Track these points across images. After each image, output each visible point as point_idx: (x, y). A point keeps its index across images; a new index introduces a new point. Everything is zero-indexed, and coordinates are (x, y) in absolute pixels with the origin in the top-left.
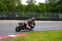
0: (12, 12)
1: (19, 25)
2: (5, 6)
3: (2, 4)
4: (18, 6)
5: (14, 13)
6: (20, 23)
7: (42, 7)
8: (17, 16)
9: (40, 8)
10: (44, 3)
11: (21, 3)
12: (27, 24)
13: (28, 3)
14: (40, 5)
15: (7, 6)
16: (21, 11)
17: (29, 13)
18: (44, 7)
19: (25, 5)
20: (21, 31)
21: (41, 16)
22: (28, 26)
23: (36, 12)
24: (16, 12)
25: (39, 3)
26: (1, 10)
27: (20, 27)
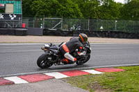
2: (77, 5)
3: (70, 2)
4: (105, 6)
5: (95, 21)
8: (102, 28)
16: (112, 17)
20: (53, 66)
24: (100, 18)
26: (67, 15)
27: (50, 58)
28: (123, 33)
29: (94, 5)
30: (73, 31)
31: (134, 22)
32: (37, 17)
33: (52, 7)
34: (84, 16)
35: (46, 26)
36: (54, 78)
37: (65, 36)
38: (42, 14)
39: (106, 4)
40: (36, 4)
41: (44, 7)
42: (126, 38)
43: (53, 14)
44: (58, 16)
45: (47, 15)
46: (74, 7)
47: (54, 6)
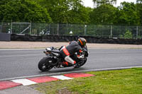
0: (60, 23)
1: (47, 54)
2: (46, 9)
3: (39, 6)
4: (74, 11)
5: (65, 26)
6: (48, 51)
7: (130, 13)
8: (71, 32)
9: (125, 15)
10: (135, 3)
11: (81, 3)
12: (67, 53)
13: (98, 3)
14: (124, 9)
15: (50, 11)
16: (82, 22)
17: (100, 26)
18: (135, 13)
19: (90, 9)
21: (128, 34)
22: (68, 59)
23: (115, 24)
25: (123, 4)
26: (36, 20)
27: (50, 61)
28: (92, 37)
29: (63, 9)
30: (42, 36)
31: (103, 26)
32: (5, 22)
33: (20, 11)
34: (53, 20)
35: (14, 31)
36: (21, 85)
37: (34, 41)
38: (10, 19)
39: (75, 9)
40: (4, 8)
41: (12, 12)
42: (96, 42)
43: (21, 19)
44: (26, 20)
45: (14, 19)
46: (43, 12)
47: (22, 10)
